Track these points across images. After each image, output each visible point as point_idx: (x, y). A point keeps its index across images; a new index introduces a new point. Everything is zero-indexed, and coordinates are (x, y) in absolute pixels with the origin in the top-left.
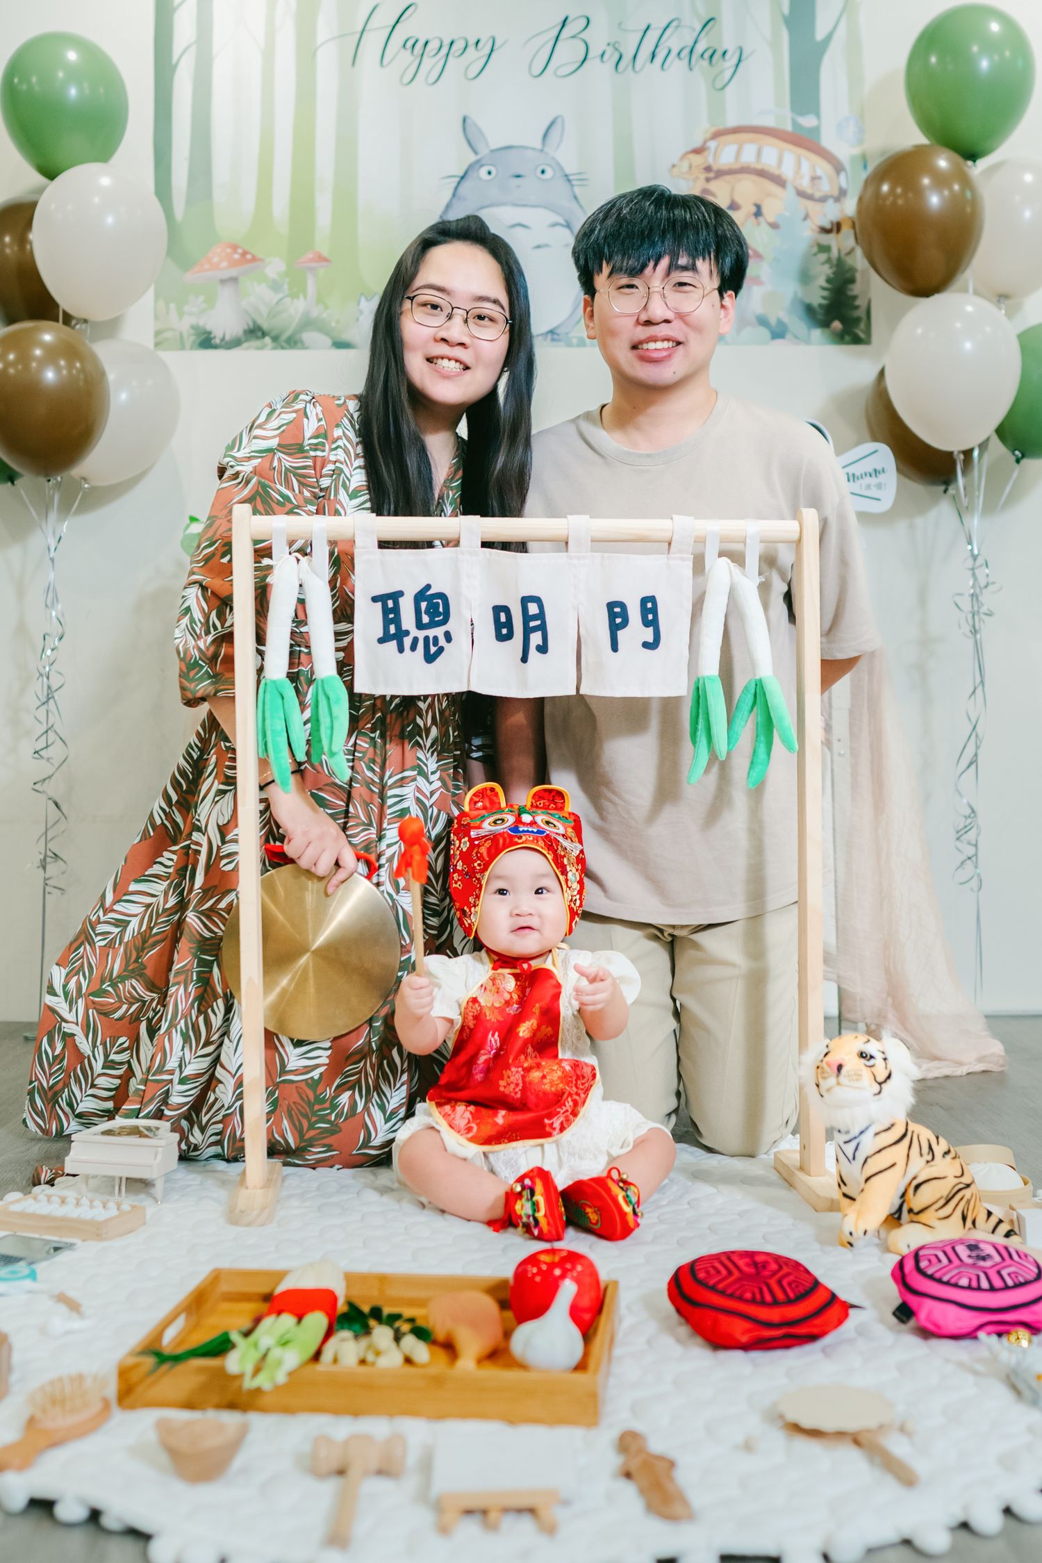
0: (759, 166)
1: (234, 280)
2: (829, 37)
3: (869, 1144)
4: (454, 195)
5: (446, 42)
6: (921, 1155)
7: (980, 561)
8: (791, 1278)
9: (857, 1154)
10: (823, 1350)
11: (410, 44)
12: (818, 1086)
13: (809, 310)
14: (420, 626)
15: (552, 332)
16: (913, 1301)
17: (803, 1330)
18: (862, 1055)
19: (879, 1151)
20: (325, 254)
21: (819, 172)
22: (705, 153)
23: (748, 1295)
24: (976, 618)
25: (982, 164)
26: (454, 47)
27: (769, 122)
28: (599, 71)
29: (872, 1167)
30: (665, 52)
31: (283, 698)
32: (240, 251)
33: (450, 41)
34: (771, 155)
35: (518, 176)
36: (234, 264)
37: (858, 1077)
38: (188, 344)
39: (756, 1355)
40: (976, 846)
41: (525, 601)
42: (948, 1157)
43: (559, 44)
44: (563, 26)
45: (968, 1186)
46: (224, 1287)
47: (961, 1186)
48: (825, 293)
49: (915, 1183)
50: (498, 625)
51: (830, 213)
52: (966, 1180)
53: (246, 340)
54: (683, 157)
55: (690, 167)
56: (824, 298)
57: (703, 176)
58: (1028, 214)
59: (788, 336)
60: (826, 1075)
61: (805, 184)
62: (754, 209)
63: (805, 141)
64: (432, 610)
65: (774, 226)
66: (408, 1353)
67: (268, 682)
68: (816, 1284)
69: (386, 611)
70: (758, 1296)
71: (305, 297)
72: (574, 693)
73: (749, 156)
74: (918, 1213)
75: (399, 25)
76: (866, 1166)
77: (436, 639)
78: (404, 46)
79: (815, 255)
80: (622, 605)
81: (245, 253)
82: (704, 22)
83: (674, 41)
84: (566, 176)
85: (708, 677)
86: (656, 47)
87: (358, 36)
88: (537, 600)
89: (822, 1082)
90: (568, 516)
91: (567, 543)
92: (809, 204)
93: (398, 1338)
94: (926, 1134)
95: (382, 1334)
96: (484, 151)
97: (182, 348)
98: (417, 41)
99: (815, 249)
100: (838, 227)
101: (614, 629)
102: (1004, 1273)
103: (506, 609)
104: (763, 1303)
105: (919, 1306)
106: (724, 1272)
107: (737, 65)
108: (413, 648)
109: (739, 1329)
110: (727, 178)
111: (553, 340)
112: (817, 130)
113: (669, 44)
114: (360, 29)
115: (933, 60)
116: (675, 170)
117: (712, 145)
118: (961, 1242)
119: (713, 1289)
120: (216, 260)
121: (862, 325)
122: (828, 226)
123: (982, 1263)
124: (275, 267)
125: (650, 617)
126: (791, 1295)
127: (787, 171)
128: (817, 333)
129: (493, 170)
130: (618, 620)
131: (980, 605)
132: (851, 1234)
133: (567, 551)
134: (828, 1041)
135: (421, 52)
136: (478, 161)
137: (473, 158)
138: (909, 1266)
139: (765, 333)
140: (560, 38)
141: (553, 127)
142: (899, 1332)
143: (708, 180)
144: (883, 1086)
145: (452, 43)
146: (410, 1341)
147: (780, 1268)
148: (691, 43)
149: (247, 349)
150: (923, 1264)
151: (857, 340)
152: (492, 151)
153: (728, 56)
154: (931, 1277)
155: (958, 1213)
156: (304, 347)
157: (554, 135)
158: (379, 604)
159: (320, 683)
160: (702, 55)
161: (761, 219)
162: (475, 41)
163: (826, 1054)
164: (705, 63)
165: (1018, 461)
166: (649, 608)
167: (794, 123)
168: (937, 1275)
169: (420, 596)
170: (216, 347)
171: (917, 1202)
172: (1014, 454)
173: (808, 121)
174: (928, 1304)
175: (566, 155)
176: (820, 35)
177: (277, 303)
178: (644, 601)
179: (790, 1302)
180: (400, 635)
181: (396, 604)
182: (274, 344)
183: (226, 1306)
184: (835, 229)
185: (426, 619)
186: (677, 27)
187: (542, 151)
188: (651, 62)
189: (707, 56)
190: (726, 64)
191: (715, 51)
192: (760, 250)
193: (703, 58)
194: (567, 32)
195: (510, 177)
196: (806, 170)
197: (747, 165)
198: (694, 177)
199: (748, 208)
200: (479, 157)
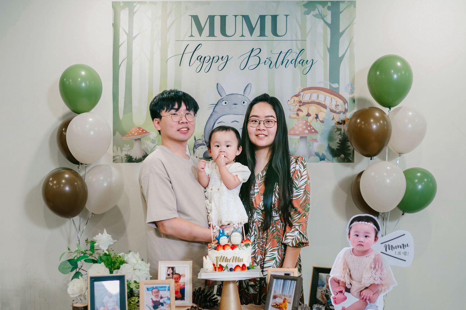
0: (318, 101)
1: (139, 139)
2: (343, 56)
4: (213, 111)
5: (212, 57)
11: (199, 58)
13: (333, 151)
21: (338, 104)
22: (300, 97)
27: (322, 86)
28: (264, 68)
30: (287, 60)
32: (141, 129)
35: (235, 104)
36: (139, 134)
38: (124, 161)
43: (250, 58)
44: (252, 52)
48: (339, 145)
55: (294, 101)
56: (338, 146)
57: (298, 105)
59: (325, 160)
61: (333, 108)
62: (315, 116)
65: (322, 122)
73: (314, 98)
75: (196, 52)
78: (197, 59)
79: (336, 132)
81: (143, 131)
82: (300, 51)
83: (290, 57)
86: (284, 59)
87: (181, 55)
92: (335, 114)
96: (224, 96)
97: (122, 162)
98: (202, 57)
99: (336, 130)
100: (344, 122)
107: (311, 66)
112: (338, 88)
113: (287, 58)
114: (182, 53)
120: (133, 132)
121: (351, 156)
124: (153, 134)
127: (327, 103)
128: (336, 159)
129: (227, 102)
135: (203, 61)
136: (222, 99)
137: (220, 98)
139: (318, 158)
140: (251, 56)
141: (247, 88)
143: (300, 106)
145: (214, 58)
148: (296, 58)
151: (349, 161)
152: (226, 96)
153: (308, 62)
157: (248, 90)
160: (299, 62)
161: (318, 119)
162: (222, 57)
164: (300, 65)
165: (403, 214)
167: (330, 86)
170: (133, 162)
173: (335, 86)
175: (252, 97)
176: (340, 55)
177: (154, 147)
186: (291, 52)
187: (244, 95)
188: (282, 65)
189: (301, 63)
190: (308, 66)
191: (304, 61)
192: (317, 130)
193: (299, 63)
194: (253, 54)
195: (232, 105)
196: (334, 103)
197: (313, 101)
198: (295, 105)
199: (313, 116)
200: (222, 98)
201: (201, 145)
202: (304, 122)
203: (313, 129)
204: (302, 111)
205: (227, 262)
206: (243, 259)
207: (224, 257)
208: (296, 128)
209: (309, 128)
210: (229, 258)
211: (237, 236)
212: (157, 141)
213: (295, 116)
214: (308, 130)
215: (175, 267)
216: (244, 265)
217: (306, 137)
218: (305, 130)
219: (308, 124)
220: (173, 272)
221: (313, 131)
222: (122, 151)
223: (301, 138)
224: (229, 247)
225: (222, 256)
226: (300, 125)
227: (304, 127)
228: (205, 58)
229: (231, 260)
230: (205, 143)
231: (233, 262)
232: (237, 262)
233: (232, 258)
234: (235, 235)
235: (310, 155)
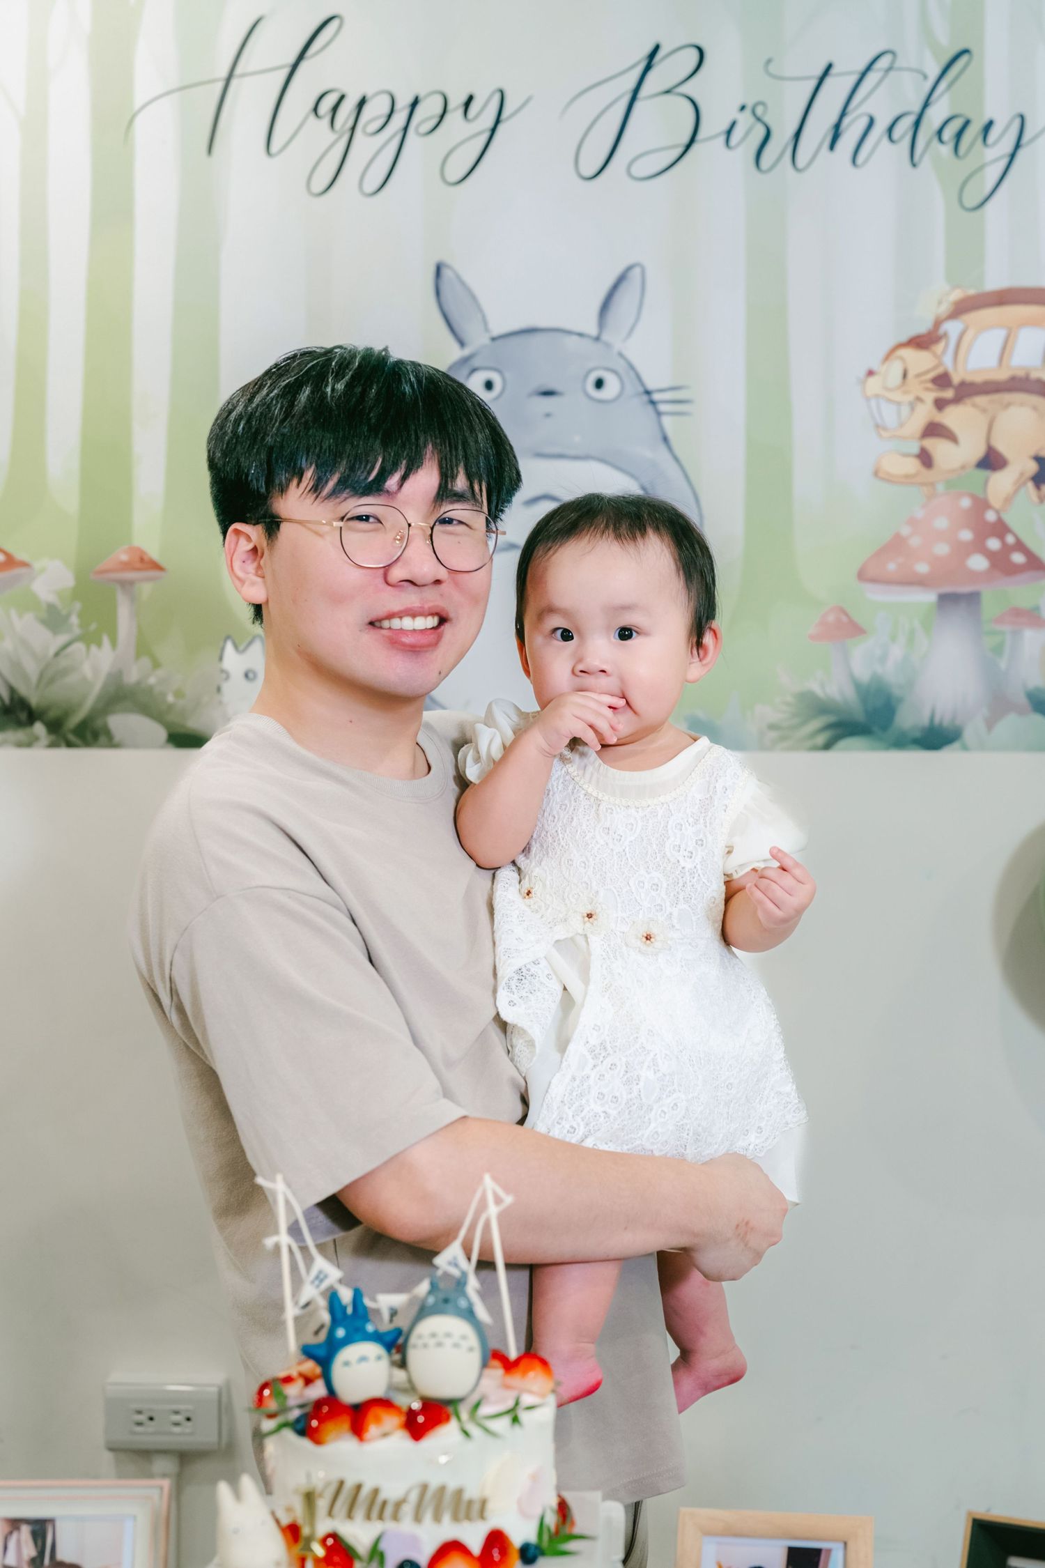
5: (403, 102)
11: (327, 106)
20: (154, 553)
22: (939, 348)
26: (420, 113)
28: (720, 169)
30: (864, 122)
33: (410, 100)
35: (548, 393)
43: (638, 105)
44: (648, 68)
53: (2, 727)
54: (888, 357)
55: (905, 375)
57: (930, 397)
71: (114, 643)
75: (304, 65)
78: (315, 110)
82: (945, 62)
83: (884, 101)
84: (648, 393)
86: (843, 114)
87: (219, 86)
96: (478, 339)
98: (342, 97)
107: (1013, 156)
110: (981, 400)
113: (870, 107)
114: (223, 72)
116: (872, 380)
117: (953, 328)
124: (51, 579)
129: (496, 378)
135: (350, 123)
136: (467, 359)
140: (643, 92)
141: (619, 294)
143: (940, 404)
145: (415, 103)
148: (917, 108)
152: (494, 339)
153: (994, 134)
156: (112, 743)
157: (626, 302)
160: (940, 132)
162: (464, 98)
164: (946, 150)
175: (649, 347)
177: (57, 654)
182: (53, 737)
186: (890, 69)
187: (597, 339)
188: (832, 147)
189: (948, 134)
190: (990, 154)
191: (967, 123)
192: (1042, 554)
193: (940, 140)
194: (655, 81)
195: (530, 395)
197: (1021, 373)
198: (910, 397)
199: (1022, 464)
200: (466, 352)
202: (966, 503)
203: (1020, 546)
204: (950, 436)
205: (381, 1517)
206: (484, 1503)
207: (359, 1487)
208: (915, 542)
209: (994, 544)
210: (391, 1492)
211: (448, 1342)
212: (74, 620)
213: (913, 465)
214: (990, 555)
215: (52, 1521)
216: (496, 1539)
217: (972, 599)
218: (968, 555)
219: (991, 516)
220: (41, 1553)
221: (1018, 558)
223: (946, 600)
224: (392, 1421)
225: (341, 1483)
226: (942, 523)
227: (966, 535)
228: (362, 103)
229: (408, 1510)
231: (418, 1518)
232: (447, 1518)
233: (414, 1497)
234: (433, 1335)
235: (999, 705)
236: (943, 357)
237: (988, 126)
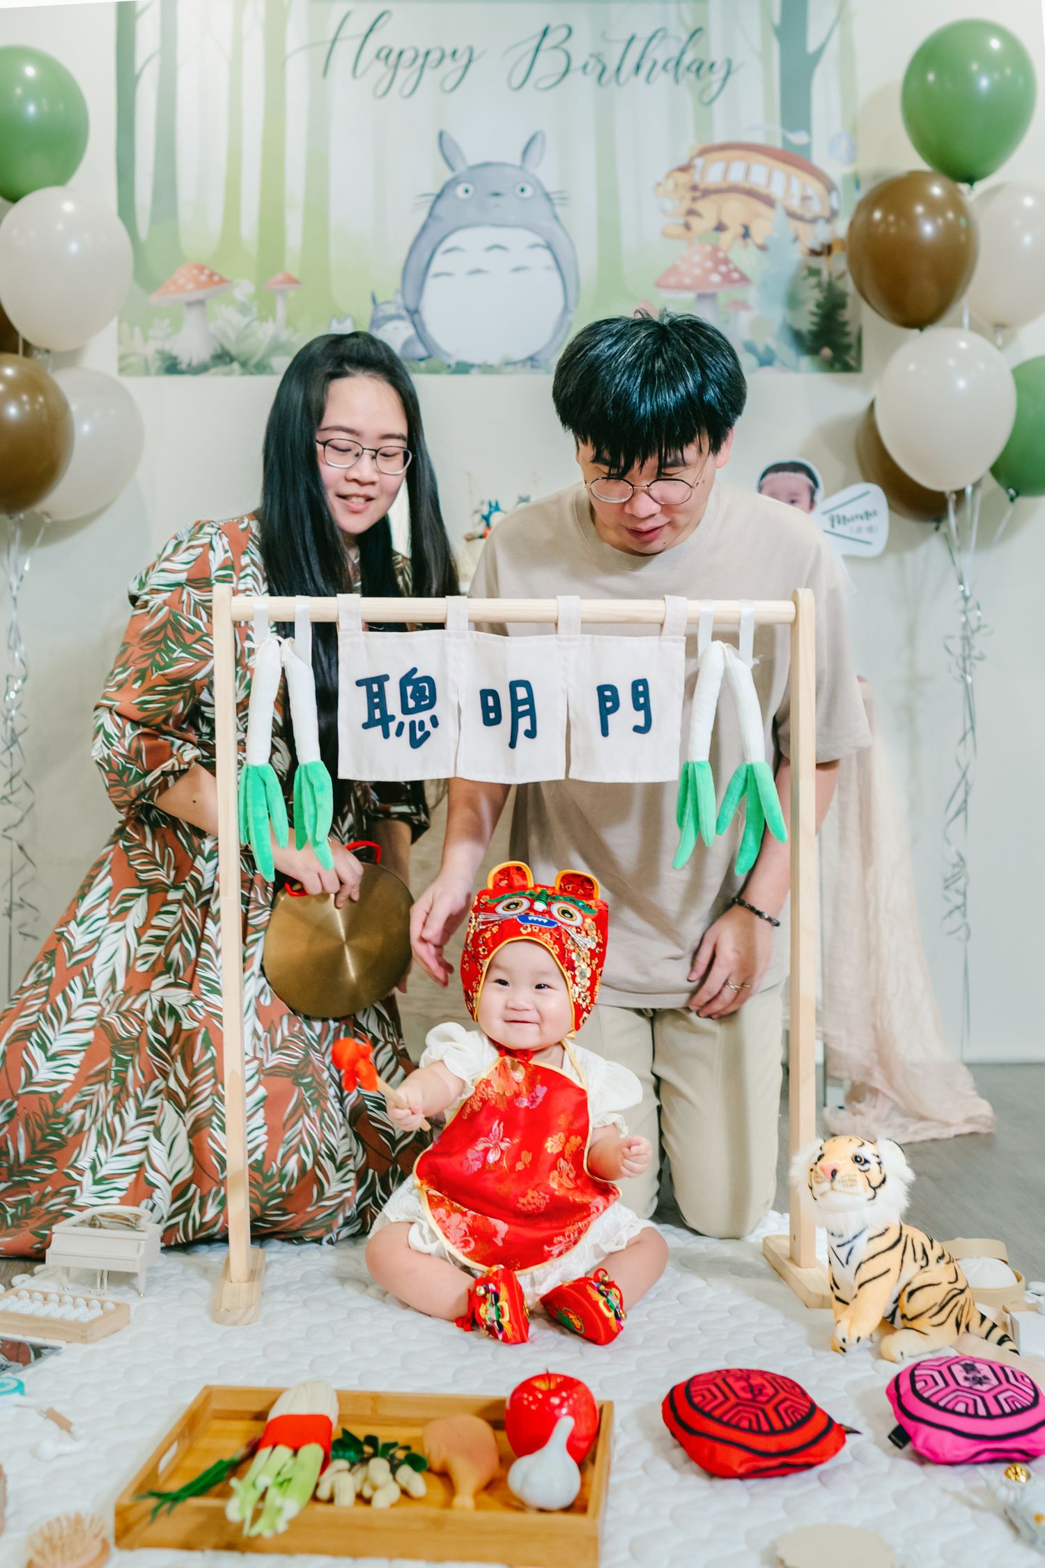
0: (747, 185)
1: (201, 303)
2: (821, 50)
3: (862, 1249)
4: (430, 215)
5: (422, 52)
6: (915, 1260)
7: (971, 603)
8: (788, 1403)
9: (850, 1258)
10: (820, 1478)
11: (383, 55)
12: (811, 1188)
13: (797, 337)
14: (406, 710)
15: (531, 358)
16: (910, 1425)
17: (800, 1460)
18: (856, 1159)
19: (873, 1257)
20: (296, 274)
21: (810, 192)
22: (692, 171)
23: (745, 1424)
24: (968, 662)
25: (980, 186)
26: (430, 58)
27: (758, 138)
28: (580, 84)
29: (865, 1274)
30: (650, 64)
31: (265, 784)
32: (207, 272)
33: (426, 51)
34: (761, 174)
35: (497, 195)
36: (200, 285)
37: (853, 1182)
38: (153, 370)
39: (750, 1482)
40: (964, 894)
41: (513, 685)
42: (943, 1262)
43: (541, 55)
44: (544, 36)
45: (962, 1291)
46: (215, 1405)
47: (955, 1292)
48: (815, 319)
49: (909, 1289)
50: (486, 709)
51: (820, 234)
52: (960, 1285)
53: (215, 365)
54: (669, 175)
55: (676, 185)
56: (813, 324)
57: (689, 195)
58: (1027, 239)
59: (777, 363)
60: (820, 1180)
61: (795, 204)
62: (741, 230)
63: (796, 159)
64: (418, 695)
65: (763, 248)
66: (404, 1484)
67: (250, 768)
68: (813, 1408)
69: (370, 695)
70: (755, 1425)
71: (275, 320)
72: (562, 777)
73: (736, 175)
74: (912, 1319)
75: (372, 34)
76: (859, 1272)
77: (422, 724)
78: (378, 56)
79: (805, 278)
80: (613, 689)
81: (211, 275)
82: (691, 33)
83: (660, 53)
84: (547, 194)
85: (698, 764)
86: (642, 58)
87: (328, 46)
88: (526, 684)
89: (815, 1186)
90: (558, 597)
91: (556, 624)
92: (800, 226)
93: (394, 1469)
94: (920, 1238)
95: (379, 1467)
96: (461, 168)
97: (147, 372)
98: (391, 50)
99: (805, 273)
100: (828, 250)
101: (605, 713)
102: (1001, 1397)
103: (494, 693)
104: (760, 1432)
105: (916, 1433)
106: (721, 1398)
107: (726, 79)
108: (399, 733)
109: (735, 1458)
110: (715, 197)
111: (533, 367)
112: (807, 148)
113: (654, 56)
114: (331, 36)
115: (931, 77)
116: (660, 189)
117: (699, 162)
118: (956, 1360)
119: (709, 1416)
120: (181, 281)
121: (853, 353)
122: (818, 248)
123: (978, 1387)
124: (243, 289)
125: (642, 700)
126: (788, 1423)
127: (777, 191)
128: (806, 361)
129: (471, 189)
130: (609, 704)
131: (971, 647)
132: (844, 1340)
133: (557, 633)
134: (821, 1142)
135: (395, 63)
136: (455, 179)
137: (449, 175)
138: (905, 1385)
139: (752, 360)
140: (541, 48)
141: (532, 146)
142: (895, 1456)
143: (694, 199)
144: (878, 1190)
145: (427, 54)
146: (405, 1472)
147: (777, 1392)
148: (676, 53)
149: (216, 374)
150: (919, 1385)
151: (847, 368)
152: (469, 168)
153: (716, 68)
154: (927, 1401)
155: (952, 1320)
157: (535, 151)
158: (364, 688)
159: (303, 769)
160: (689, 67)
161: (749, 241)
162: (452, 51)
163: (820, 1158)
164: (692, 76)
165: (1012, 499)
166: (640, 691)
167: (785, 140)
168: (934, 1399)
169: (406, 681)
170: (182, 372)
171: (912, 1308)
172: (1008, 493)
173: (798, 138)
174: (925, 1430)
175: (547, 172)
176: (812, 45)
177: (245, 327)
178: (635, 684)
179: (787, 1430)
180: (385, 720)
181: (381, 688)
182: (241, 370)
183: (217, 1425)
184: (826, 252)
185: (411, 704)
186: (664, 37)
187: (521, 168)
188: (636, 74)
189: (694, 68)
190: (714, 77)
191: (702, 63)
192: (748, 272)
193: (690, 71)
194: (548, 42)
195: (488, 196)
196: (796, 189)
197: (733, 184)
198: (679, 196)
199: (735, 230)
200: (456, 174)
201: (391, 318)
202: (708, 248)
203: (736, 270)
204: (699, 215)
208: (684, 268)
209: (723, 269)
213: (681, 230)
214: (721, 274)
217: (714, 295)
218: (711, 274)
219: (721, 255)
221: (736, 276)
222: (146, 339)
223: (701, 296)
226: (697, 258)
227: (709, 264)
228: (401, 53)
230: (404, 313)
236: (696, 177)
237: (712, 66)
